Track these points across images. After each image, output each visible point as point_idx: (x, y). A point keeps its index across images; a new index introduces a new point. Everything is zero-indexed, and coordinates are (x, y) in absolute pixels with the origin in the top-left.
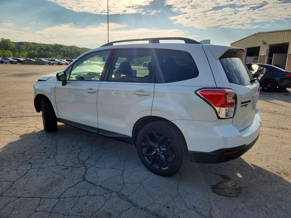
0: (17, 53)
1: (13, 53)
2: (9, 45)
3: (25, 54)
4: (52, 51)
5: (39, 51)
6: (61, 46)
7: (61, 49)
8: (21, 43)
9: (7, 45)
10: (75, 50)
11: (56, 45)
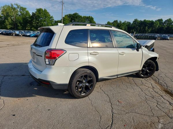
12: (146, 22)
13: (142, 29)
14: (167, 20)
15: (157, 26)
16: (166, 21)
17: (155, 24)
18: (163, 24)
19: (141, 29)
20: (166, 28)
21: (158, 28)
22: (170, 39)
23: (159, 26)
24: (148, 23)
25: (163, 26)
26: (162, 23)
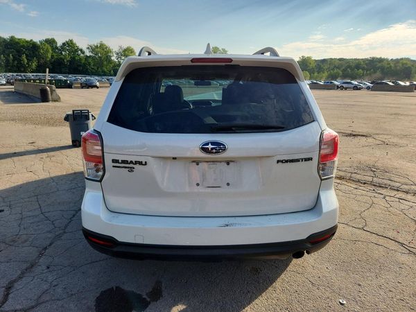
0: (316, 74)
1: (310, 74)
2: (308, 64)
3: (326, 74)
4: (363, 69)
5: (344, 71)
6: (381, 60)
7: (379, 65)
8: (324, 61)
9: (306, 65)
10: (403, 64)
11: (373, 58)
12: (18, 43)
13: (13, 61)
14: (67, 42)
15: (49, 56)
16: (64, 44)
17: (42, 51)
18: (60, 50)
19: (11, 61)
20: (70, 62)
21: (53, 60)
22: (101, 85)
23: (52, 56)
24: (23, 46)
25: (62, 56)
26: (57, 48)
